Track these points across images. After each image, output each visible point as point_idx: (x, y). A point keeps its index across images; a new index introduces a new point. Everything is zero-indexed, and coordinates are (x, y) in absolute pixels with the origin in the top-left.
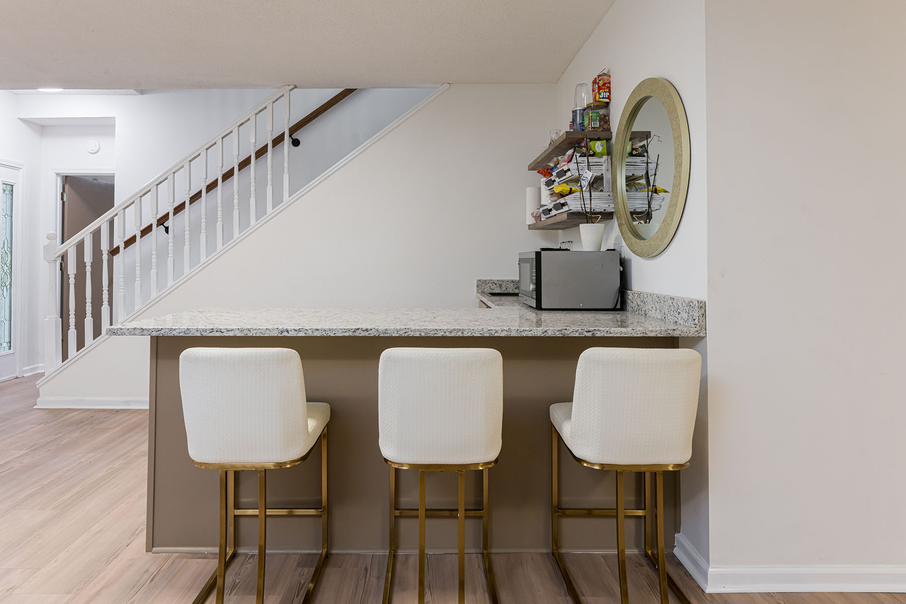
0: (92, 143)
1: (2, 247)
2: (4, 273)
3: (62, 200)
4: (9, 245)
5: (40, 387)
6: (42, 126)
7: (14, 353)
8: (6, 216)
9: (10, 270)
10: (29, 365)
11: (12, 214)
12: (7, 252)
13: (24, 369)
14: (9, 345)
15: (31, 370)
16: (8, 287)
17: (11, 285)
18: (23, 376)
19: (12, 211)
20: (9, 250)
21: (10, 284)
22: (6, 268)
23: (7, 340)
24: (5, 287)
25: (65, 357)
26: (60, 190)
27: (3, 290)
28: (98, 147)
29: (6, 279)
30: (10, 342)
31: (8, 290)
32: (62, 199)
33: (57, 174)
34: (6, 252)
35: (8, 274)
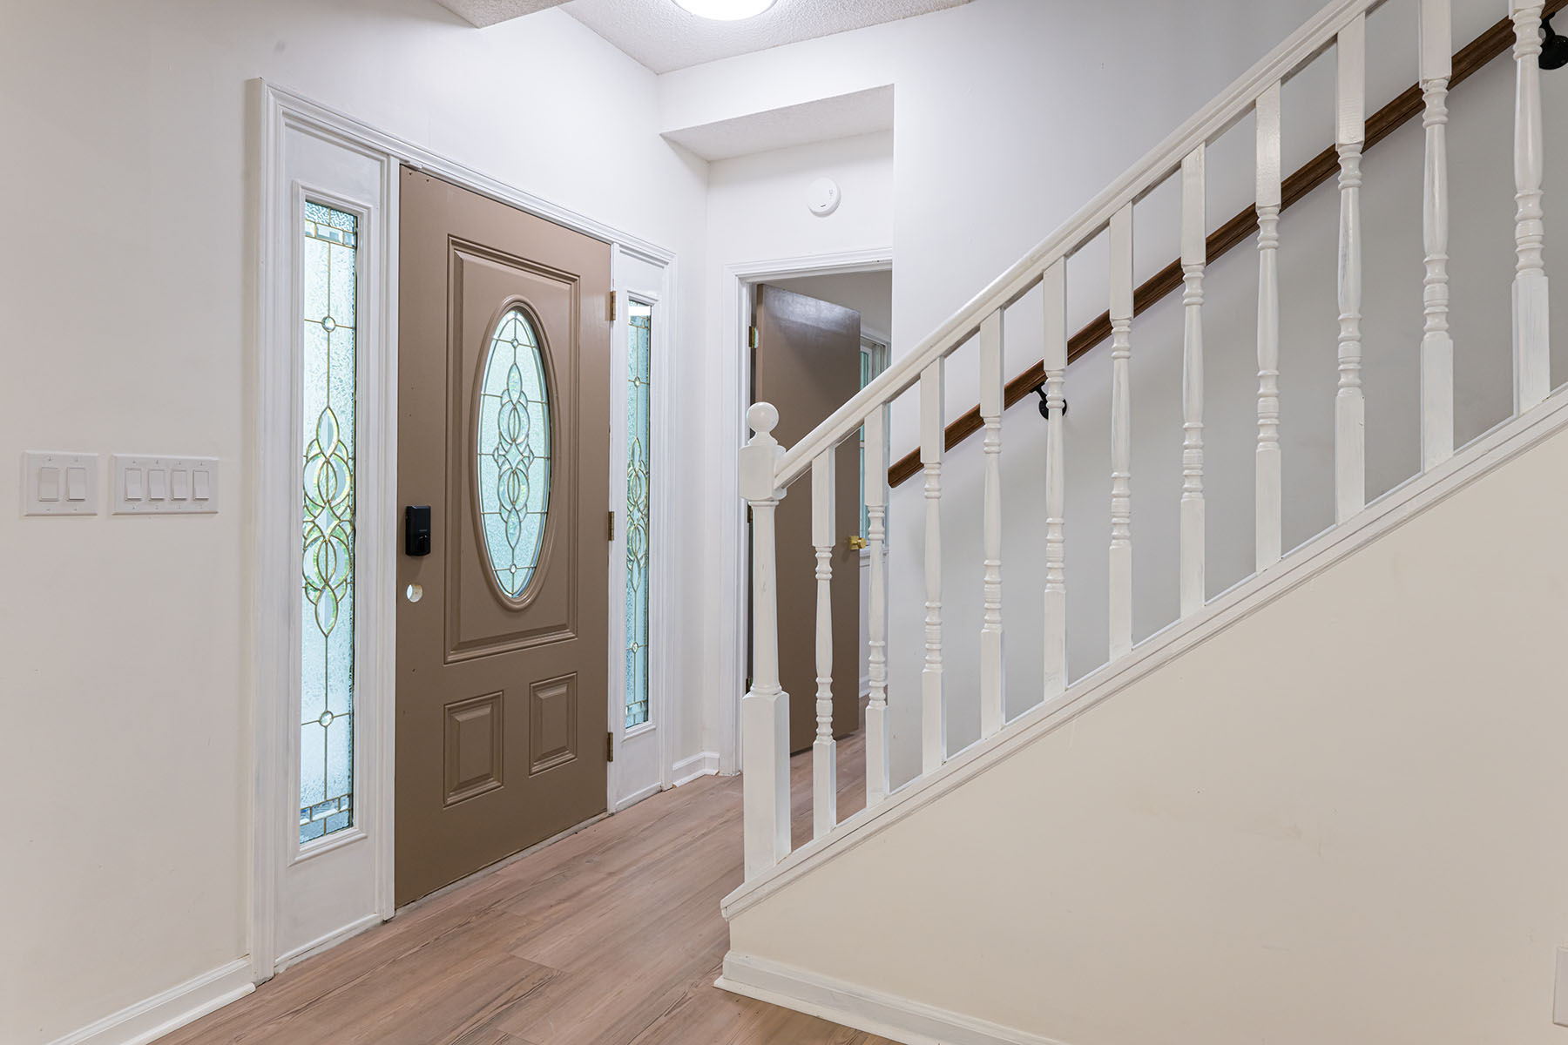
0: (820, 187)
1: (628, 460)
2: (632, 528)
3: (750, 346)
4: (643, 458)
5: (732, 916)
6: (709, 162)
7: (655, 729)
8: (637, 383)
9: (646, 520)
10: (684, 756)
11: (648, 378)
12: (640, 474)
13: (676, 766)
14: (644, 708)
15: (689, 769)
16: (642, 562)
17: (647, 563)
18: (674, 786)
19: (648, 370)
20: (643, 469)
21: (646, 554)
22: (637, 515)
23: (640, 697)
24: (635, 564)
25: (802, 832)
26: (746, 323)
27: (631, 570)
28: (833, 200)
29: (638, 543)
30: (646, 702)
31: (643, 571)
32: (751, 343)
33: (742, 279)
34: (637, 475)
35: (642, 532)
